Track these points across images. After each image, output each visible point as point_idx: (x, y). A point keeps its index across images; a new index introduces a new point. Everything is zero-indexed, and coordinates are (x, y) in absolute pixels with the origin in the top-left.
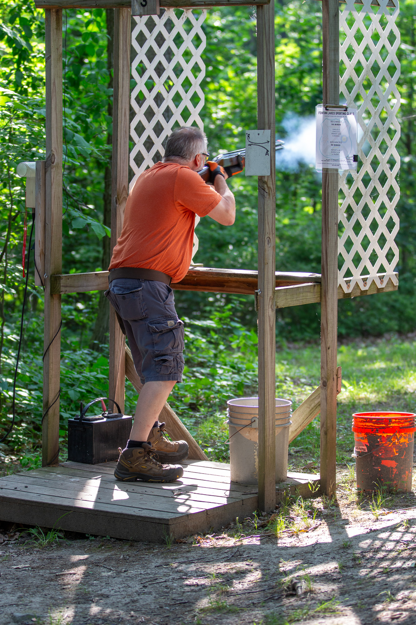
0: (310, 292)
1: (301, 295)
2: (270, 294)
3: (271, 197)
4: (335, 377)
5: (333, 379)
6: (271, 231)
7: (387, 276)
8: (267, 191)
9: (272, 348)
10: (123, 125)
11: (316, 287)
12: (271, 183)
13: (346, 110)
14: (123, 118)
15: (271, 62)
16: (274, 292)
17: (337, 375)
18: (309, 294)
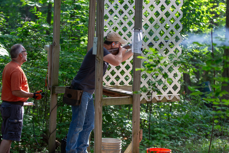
0: (126, 100)
1: (121, 101)
2: (100, 100)
3: (101, 63)
4: (139, 133)
5: (137, 134)
6: (100, 76)
7: (173, 95)
8: (98, 61)
9: (100, 121)
10: (91, 32)
11: (130, 98)
12: (101, 57)
13: (139, 30)
14: (92, 30)
15: (102, 11)
16: (102, 99)
17: (140, 133)
18: (125, 101)
